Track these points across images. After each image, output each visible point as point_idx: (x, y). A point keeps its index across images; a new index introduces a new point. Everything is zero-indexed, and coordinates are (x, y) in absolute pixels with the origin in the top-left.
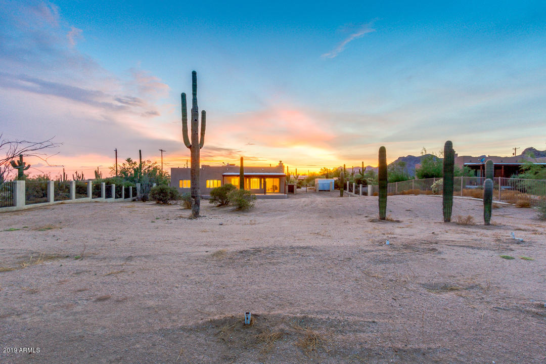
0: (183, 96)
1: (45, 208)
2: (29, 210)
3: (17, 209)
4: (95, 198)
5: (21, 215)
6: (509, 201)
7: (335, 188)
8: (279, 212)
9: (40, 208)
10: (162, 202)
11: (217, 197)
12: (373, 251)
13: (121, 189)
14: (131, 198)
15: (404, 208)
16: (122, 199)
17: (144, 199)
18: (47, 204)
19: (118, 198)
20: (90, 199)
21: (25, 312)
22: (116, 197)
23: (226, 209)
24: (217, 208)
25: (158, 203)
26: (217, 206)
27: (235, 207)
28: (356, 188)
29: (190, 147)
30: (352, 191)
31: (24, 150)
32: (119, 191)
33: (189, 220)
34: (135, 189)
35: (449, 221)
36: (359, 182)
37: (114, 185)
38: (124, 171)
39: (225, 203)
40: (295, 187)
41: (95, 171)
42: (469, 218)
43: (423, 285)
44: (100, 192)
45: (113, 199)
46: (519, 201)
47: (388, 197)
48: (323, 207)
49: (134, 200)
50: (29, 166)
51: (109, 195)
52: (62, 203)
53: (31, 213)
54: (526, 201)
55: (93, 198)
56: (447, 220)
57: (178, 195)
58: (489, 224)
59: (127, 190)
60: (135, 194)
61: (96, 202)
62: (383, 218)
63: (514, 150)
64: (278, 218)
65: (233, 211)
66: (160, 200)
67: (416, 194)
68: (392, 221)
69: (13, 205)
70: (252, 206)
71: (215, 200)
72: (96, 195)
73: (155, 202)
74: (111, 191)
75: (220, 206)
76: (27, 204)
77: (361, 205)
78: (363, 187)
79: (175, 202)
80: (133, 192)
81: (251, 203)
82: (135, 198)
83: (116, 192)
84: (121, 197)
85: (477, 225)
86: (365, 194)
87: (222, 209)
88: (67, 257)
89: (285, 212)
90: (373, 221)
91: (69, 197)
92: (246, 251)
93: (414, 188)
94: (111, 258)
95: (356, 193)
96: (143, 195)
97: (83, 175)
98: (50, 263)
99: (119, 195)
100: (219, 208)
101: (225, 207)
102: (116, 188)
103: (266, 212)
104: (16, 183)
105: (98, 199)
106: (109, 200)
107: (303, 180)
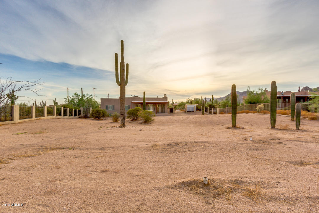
0: (116, 55)
1: (31, 122)
2: (21, 123)
3: (14, 122)
4: (57, 116)
5: (18, 126)
6: (304, 116)
7: (197, 110)
8: (170, 124)
9: (27, 122)
10: (97, 118)
11: (131, 115)
12: (245, 144)
13: (72, 111)
14: (78, 116)
15: (243, 121)
16: (73, 117)
17: (86, 117)
18: (31, 119)
19: (70, 116)
20: (55, 116)
21: (63, 179)
22: (69, 116)
23: (137, 122)
24: (131, 122)
25: (95, 119)
26: (131, 121)
27: (143, 121)
28: (209, 110)
29: (120, 85)
30: (207, 112)
31: (23, 86)
32: (71, 112)
33: (121, 128)
34: (80, 111)
35: (274, 128)
36: (211, 106)
37: (68, 108)
38: (72, 101)
39: (135, 119)
40: (174, 109)
41: (54, 101)
42: (287, 126)
43: (288, 162)
44: (61, 113)
45: (67, 117)
46: (310, 117)
47: (237, 114)
48: (195, 121)
49: (79, 118)
50: (18, 97)
51: (65, 114)
52: (39, 119)
53: (24, 124)
54: (314, 116)
55: (56, 116)
56: (273, 127)
57: (107, 114)
58: (299, 129)
59: (75, 112)
60: (80, 114)
61: (58, 118)
62: (234, 127)
63: (299, 88)
64: (170, 127)
65: (142, 123)
66: (97, 117)
67: (247, 113)
68: (240, 128)
69: (12, 120)
70: (153, 120)
71: (130, 117)
72: (58, 114)
73: (93, 118)
74: (66, 112)
75: (133, 120)
76: (19, 119)
77: (217, 119)
78: (214, 109)
79: (105, 118)
80: (79, 113)
81: (153, 118)
82: (80, 116)
83: (69, 113)
84: (72, 115)
85: (292, 130)
86: (215, 113)
87: (135, 122)
88: (63, 148)
89: (173, 124)
90: (228, 128)
91: (43, 116)
92: (171, 144)
93: (246, 110)
94: (91, 149)
95: (209, 113)
96: (85, 114)
97: (46, 103)
98: (56, 152)
99: (71, 115)
100: (133, 121)
101: (136, 121)
102: (69, 110)
103: (162, 123)
104: (14, 107)
105: (59, 117)
106: (65, 117)
107: (176, 106)
